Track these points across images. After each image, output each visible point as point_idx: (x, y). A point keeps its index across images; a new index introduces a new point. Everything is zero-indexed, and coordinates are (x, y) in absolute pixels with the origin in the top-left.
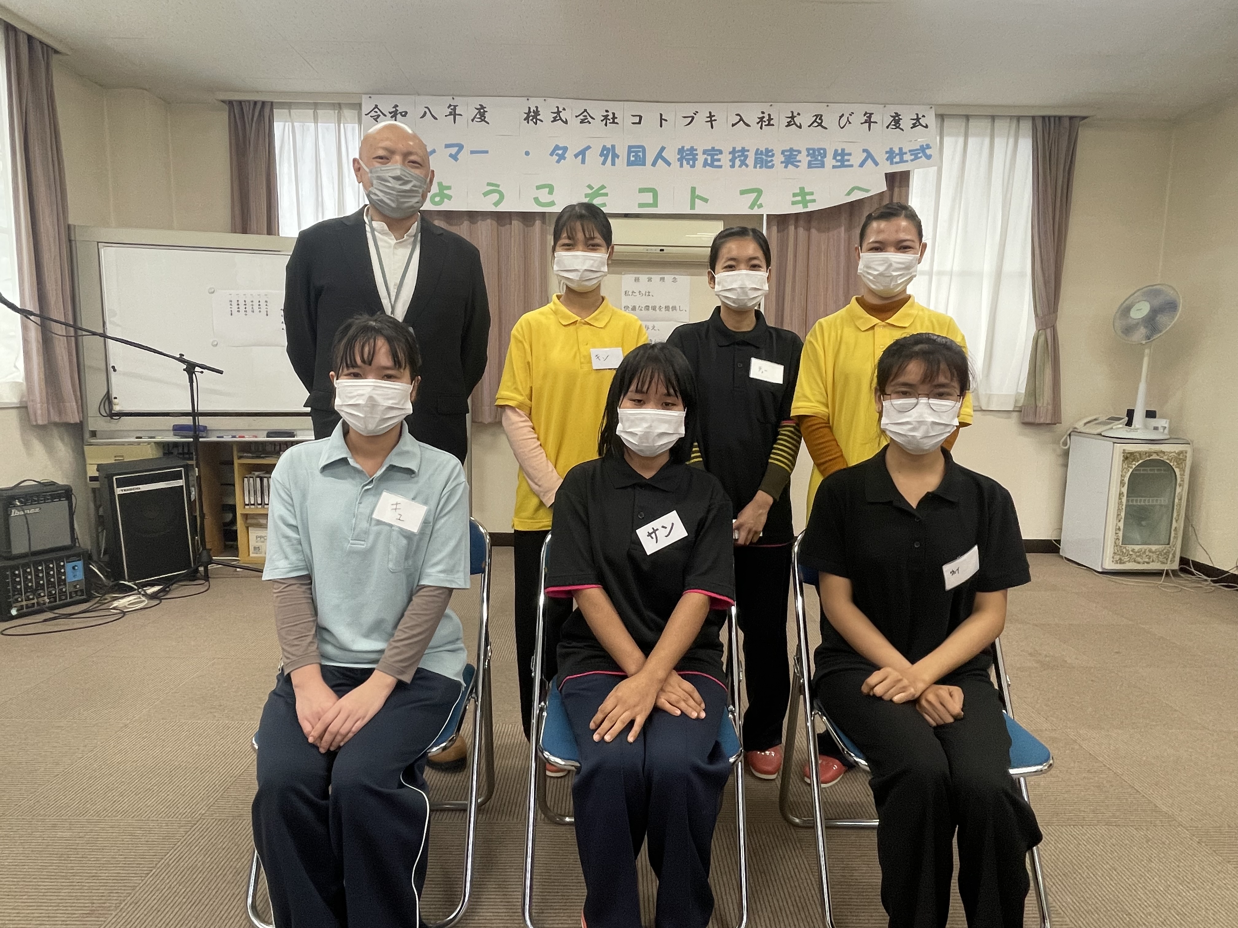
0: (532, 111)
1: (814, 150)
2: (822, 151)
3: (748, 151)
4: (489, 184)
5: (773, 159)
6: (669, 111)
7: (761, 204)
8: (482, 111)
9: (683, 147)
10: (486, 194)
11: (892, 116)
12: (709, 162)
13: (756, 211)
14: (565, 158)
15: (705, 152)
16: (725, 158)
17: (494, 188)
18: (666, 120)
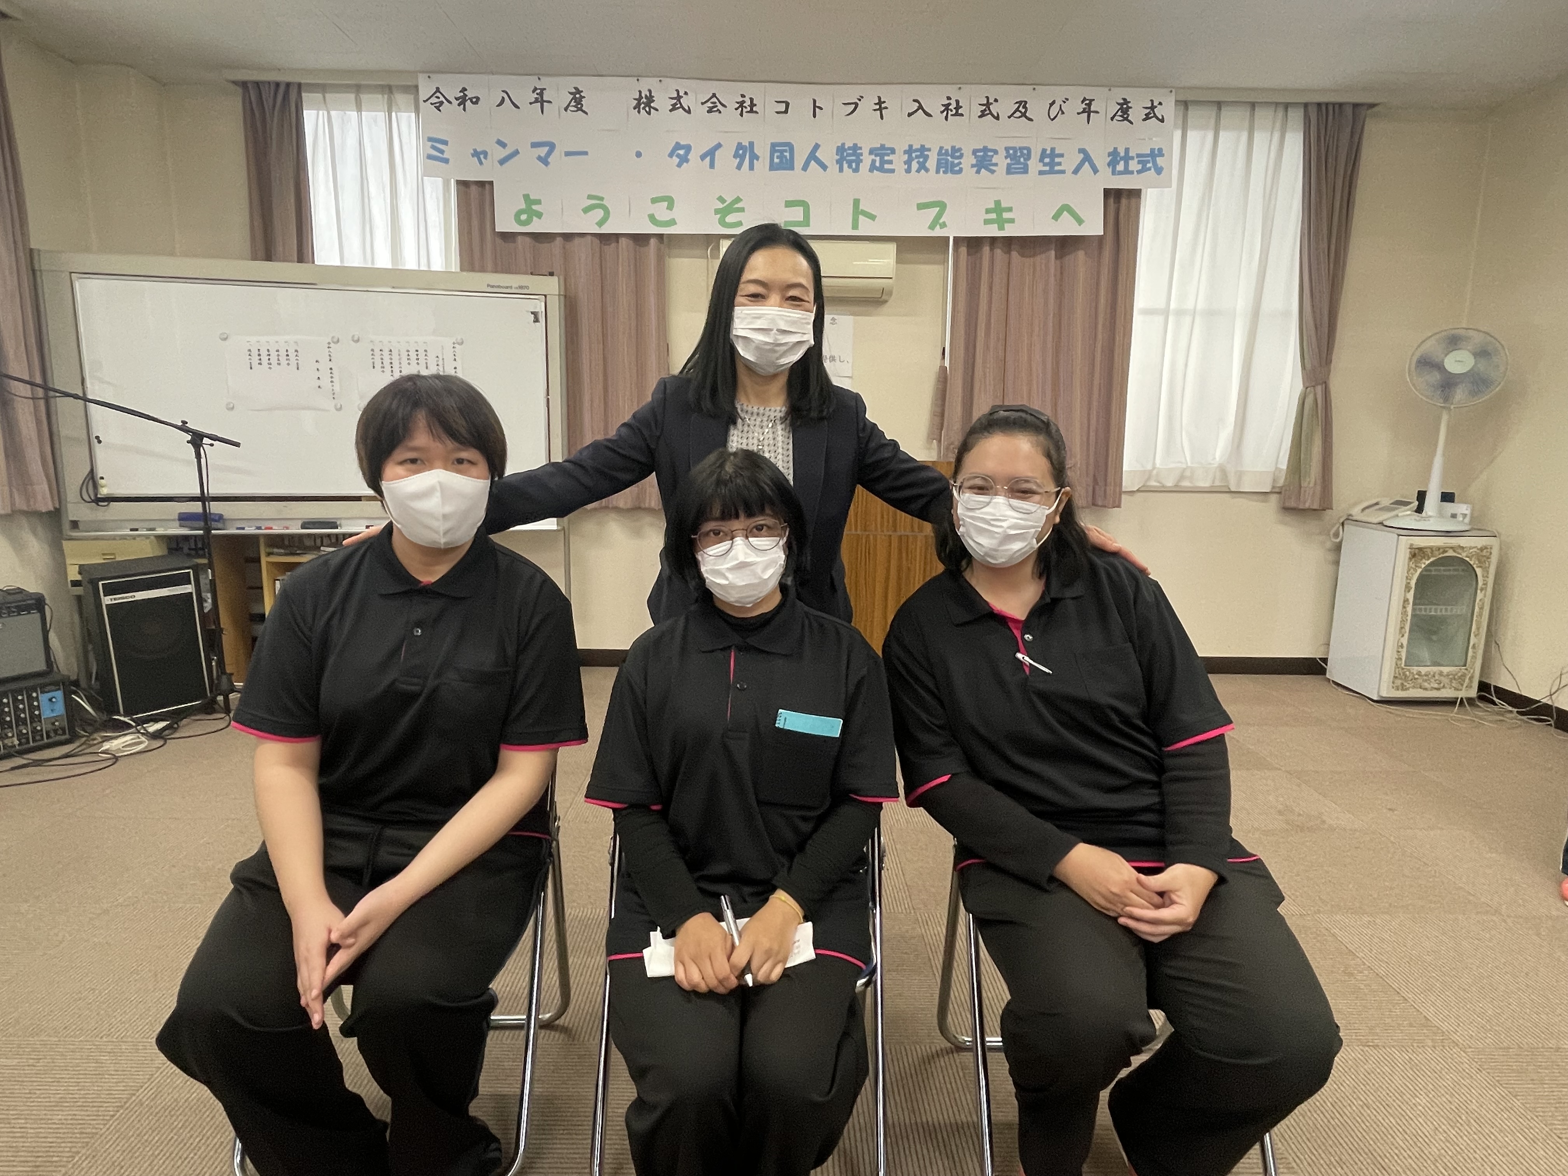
0: (643, 95)
1: (1014, 148)
2: (1025, 152)
3: (929, 150)
4: (590, 197)
5: (962, 161)
6: (824, 95)
7: (944, 223)
8: (578, 96)
9: (843, 144)
10: (586, 210)
11: (1118, 104)
12: (878, 164)
13: (938, 232)
14: (687, 161)
15: (871, 152)
16: (898, 161)
17: (597, 203)
18: (821, 108)
